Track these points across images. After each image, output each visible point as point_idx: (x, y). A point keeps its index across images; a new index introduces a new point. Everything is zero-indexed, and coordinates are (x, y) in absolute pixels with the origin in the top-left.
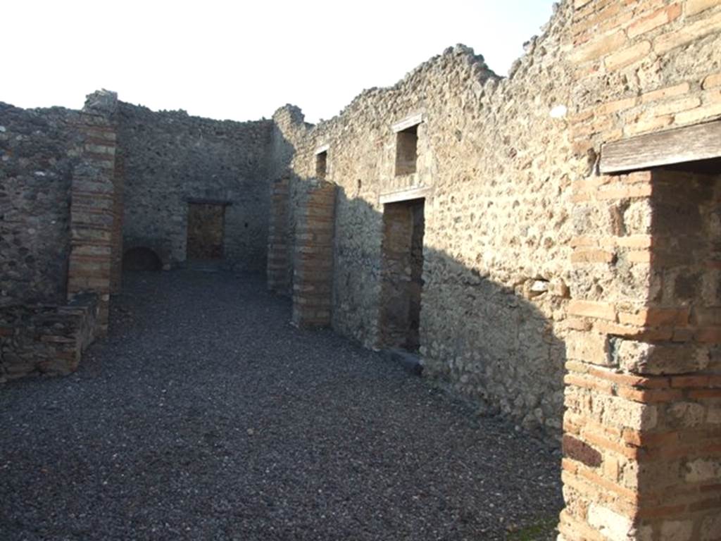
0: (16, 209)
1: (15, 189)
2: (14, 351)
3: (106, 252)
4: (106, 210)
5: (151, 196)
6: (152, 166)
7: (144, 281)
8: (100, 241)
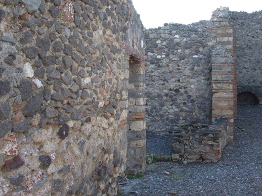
0: (185, 75)
1: (184, 66)
2: (190, 148)
3: (231, 95)
4: (230, 72)
5: (250, 62)
6: (250, 44)
7: (249, 111)
8: (228, 89)
